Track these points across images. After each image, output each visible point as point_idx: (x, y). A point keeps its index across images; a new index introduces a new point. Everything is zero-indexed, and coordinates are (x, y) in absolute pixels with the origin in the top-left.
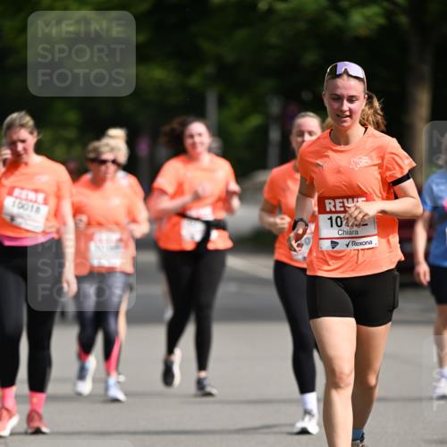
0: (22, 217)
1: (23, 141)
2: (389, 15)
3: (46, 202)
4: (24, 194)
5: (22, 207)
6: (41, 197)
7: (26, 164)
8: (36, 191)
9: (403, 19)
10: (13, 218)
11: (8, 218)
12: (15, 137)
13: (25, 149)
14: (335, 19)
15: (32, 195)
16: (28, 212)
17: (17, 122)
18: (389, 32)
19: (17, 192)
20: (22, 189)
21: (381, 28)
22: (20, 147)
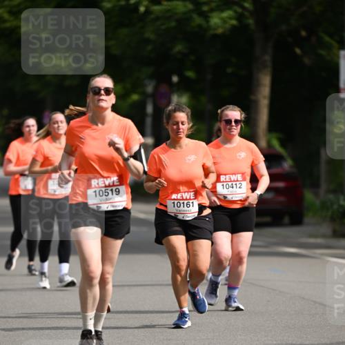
2: (240, 17)
9: (251, 21)
14: (198, 20)
18: (239, 31)
21: (234, 27)
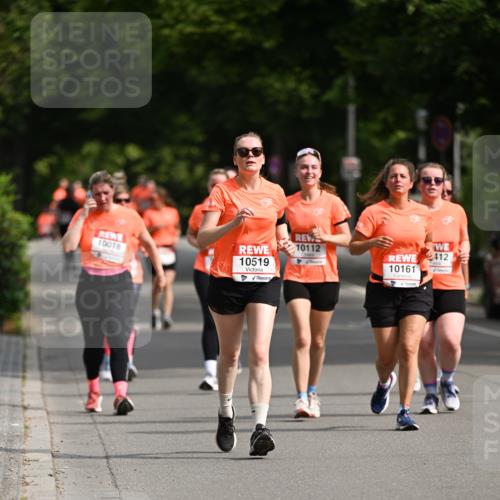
0: (107, 253)
1: (106, 193)
3: (124, 241)
4: (107, 234)
5: (106, 245)
6: (120, 237)
7: (107, 211)
8: (116, 233)
10: (99, 255)
11: (95, 254)
12: (100, 190)
13: (107, 199)
15: (113, 236)
16: (111, 248)
17: (102, 178)
19: (101, 233)
20: (105, 231)
22: (104, 197)
